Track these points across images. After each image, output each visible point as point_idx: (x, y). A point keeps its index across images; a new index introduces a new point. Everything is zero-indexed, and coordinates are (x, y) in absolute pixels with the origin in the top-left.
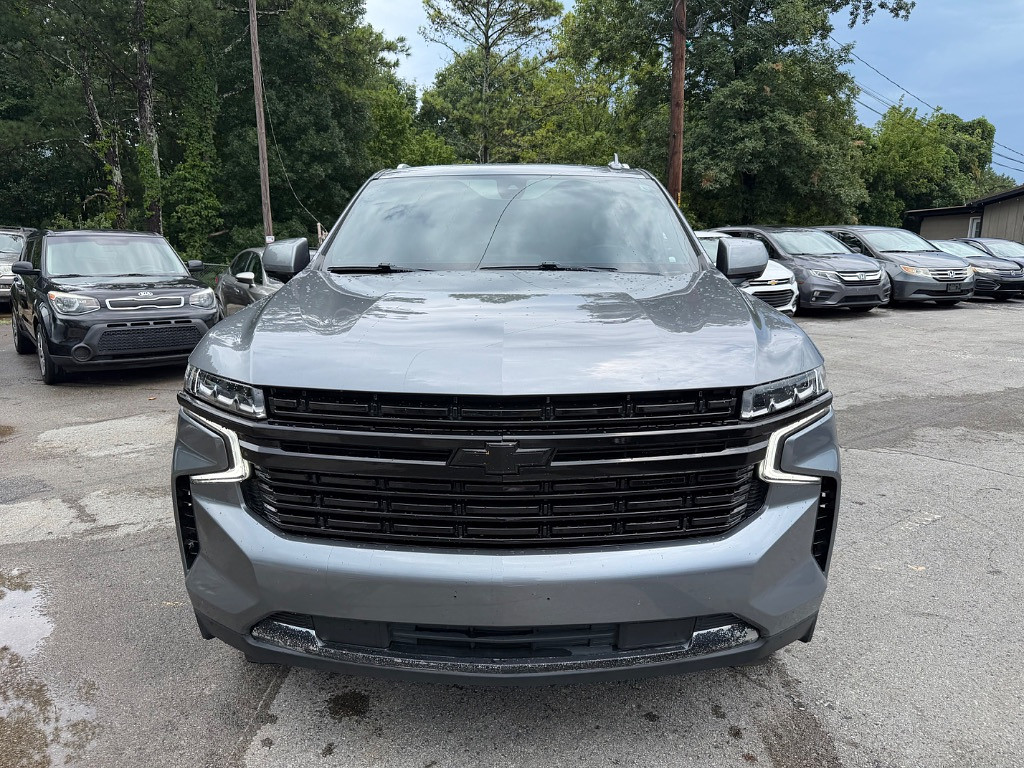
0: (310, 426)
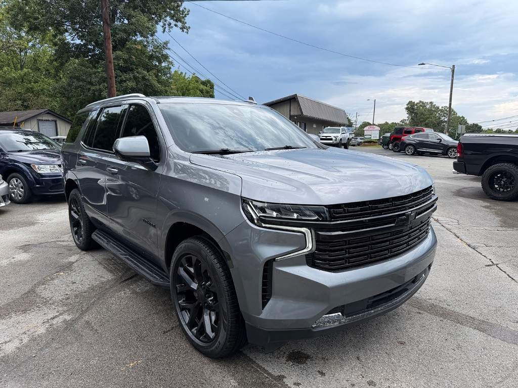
0: (338, 221)
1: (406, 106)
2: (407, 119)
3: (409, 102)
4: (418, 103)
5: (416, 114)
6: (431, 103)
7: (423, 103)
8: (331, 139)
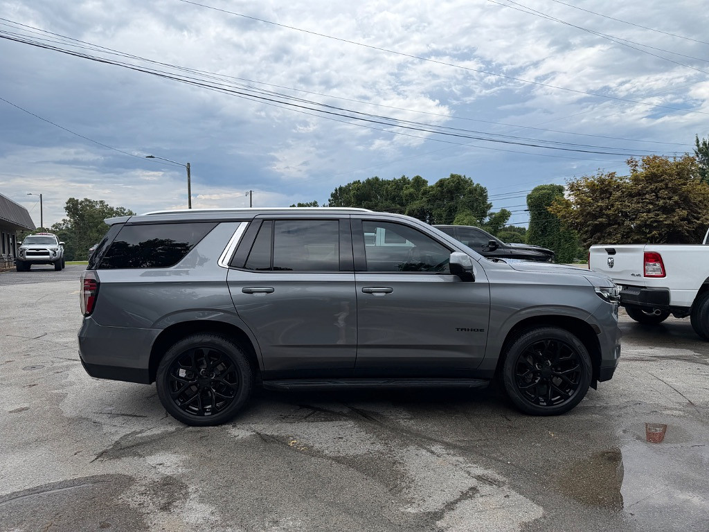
1: (66, 205)
2: (63, 222)
3: (70, 199)
4: (82, 202)
5: (82, 216)
6: (101, 202)
7: (90, 202)
8: (48, 254)
